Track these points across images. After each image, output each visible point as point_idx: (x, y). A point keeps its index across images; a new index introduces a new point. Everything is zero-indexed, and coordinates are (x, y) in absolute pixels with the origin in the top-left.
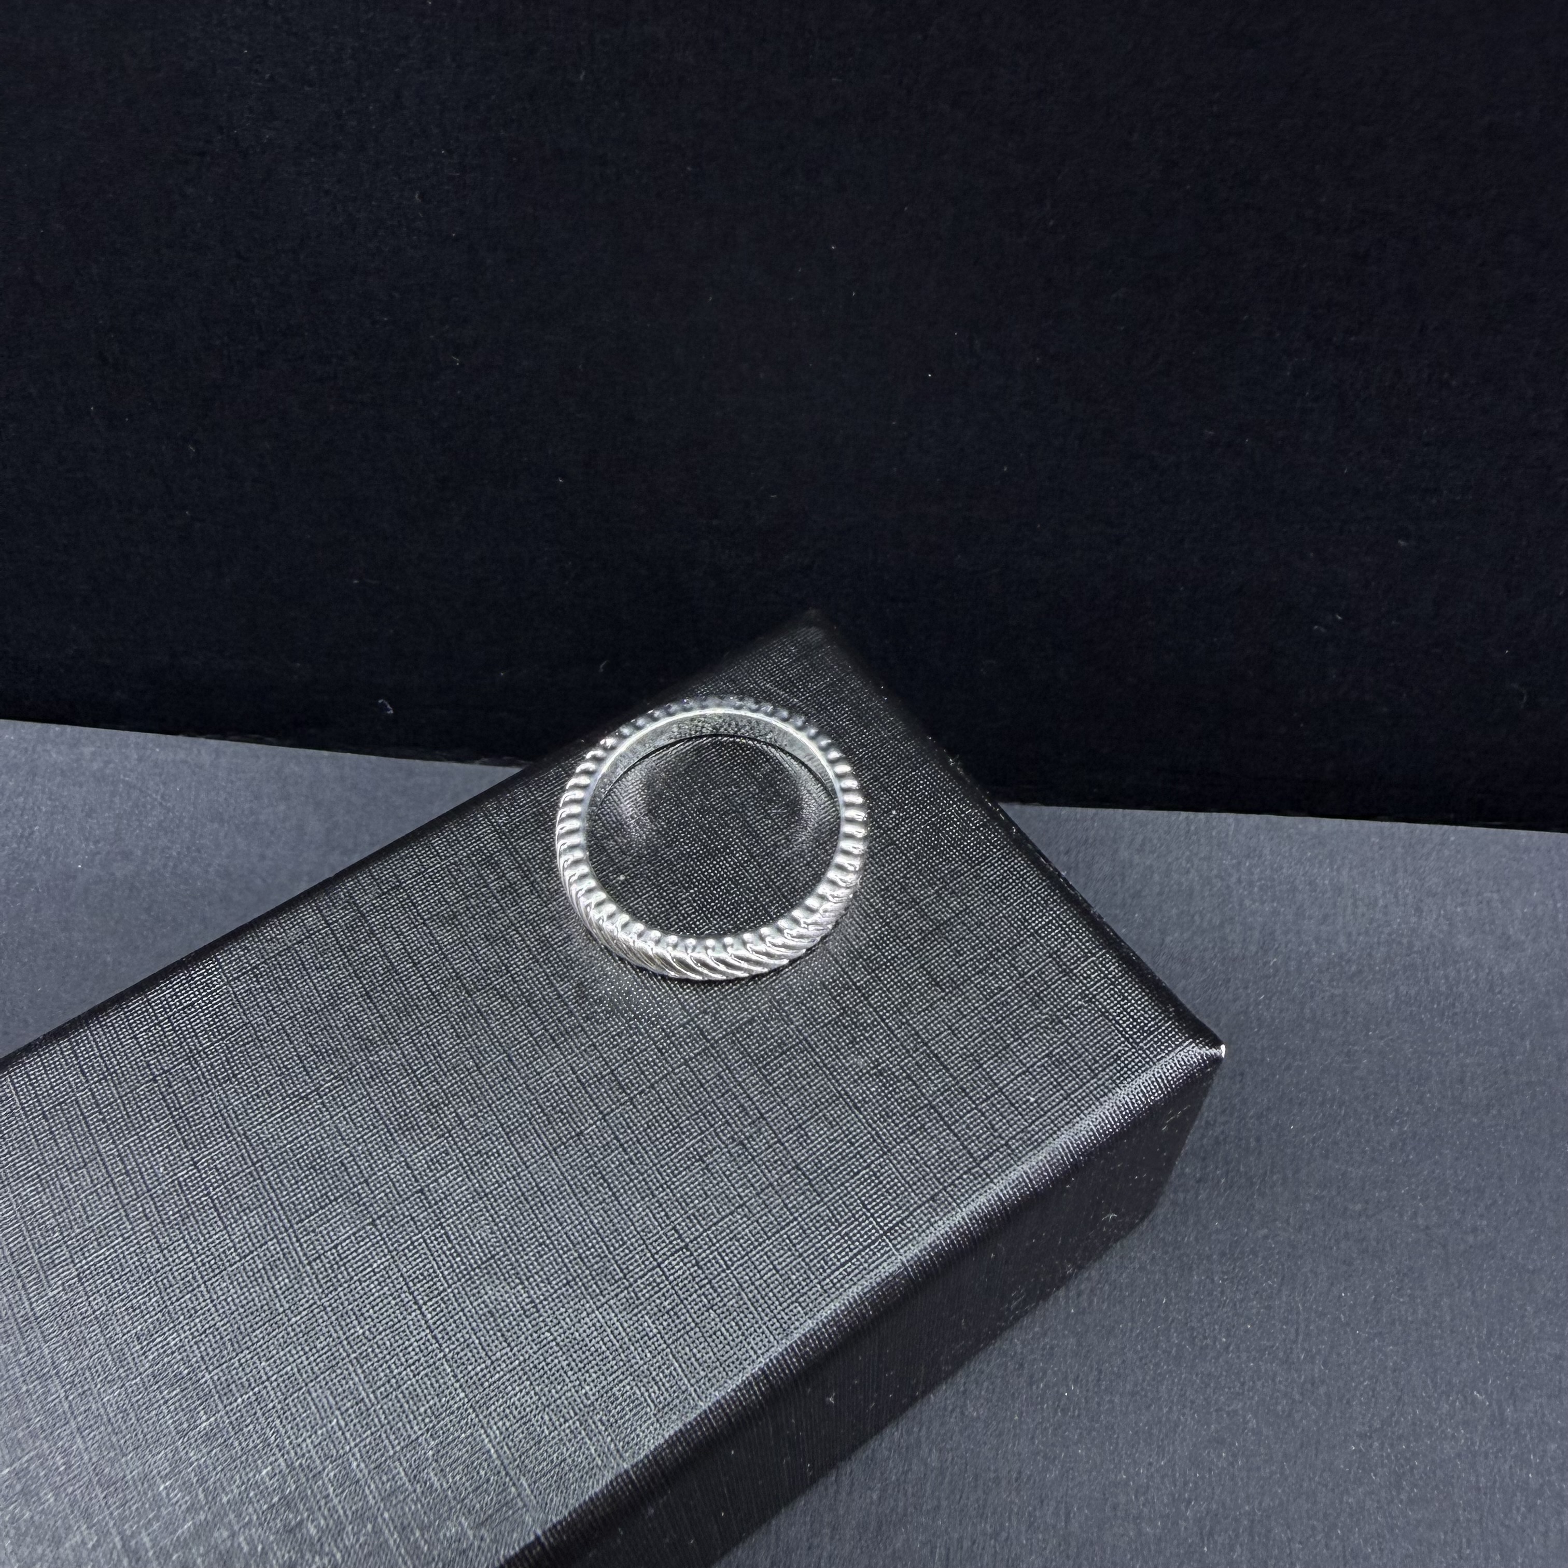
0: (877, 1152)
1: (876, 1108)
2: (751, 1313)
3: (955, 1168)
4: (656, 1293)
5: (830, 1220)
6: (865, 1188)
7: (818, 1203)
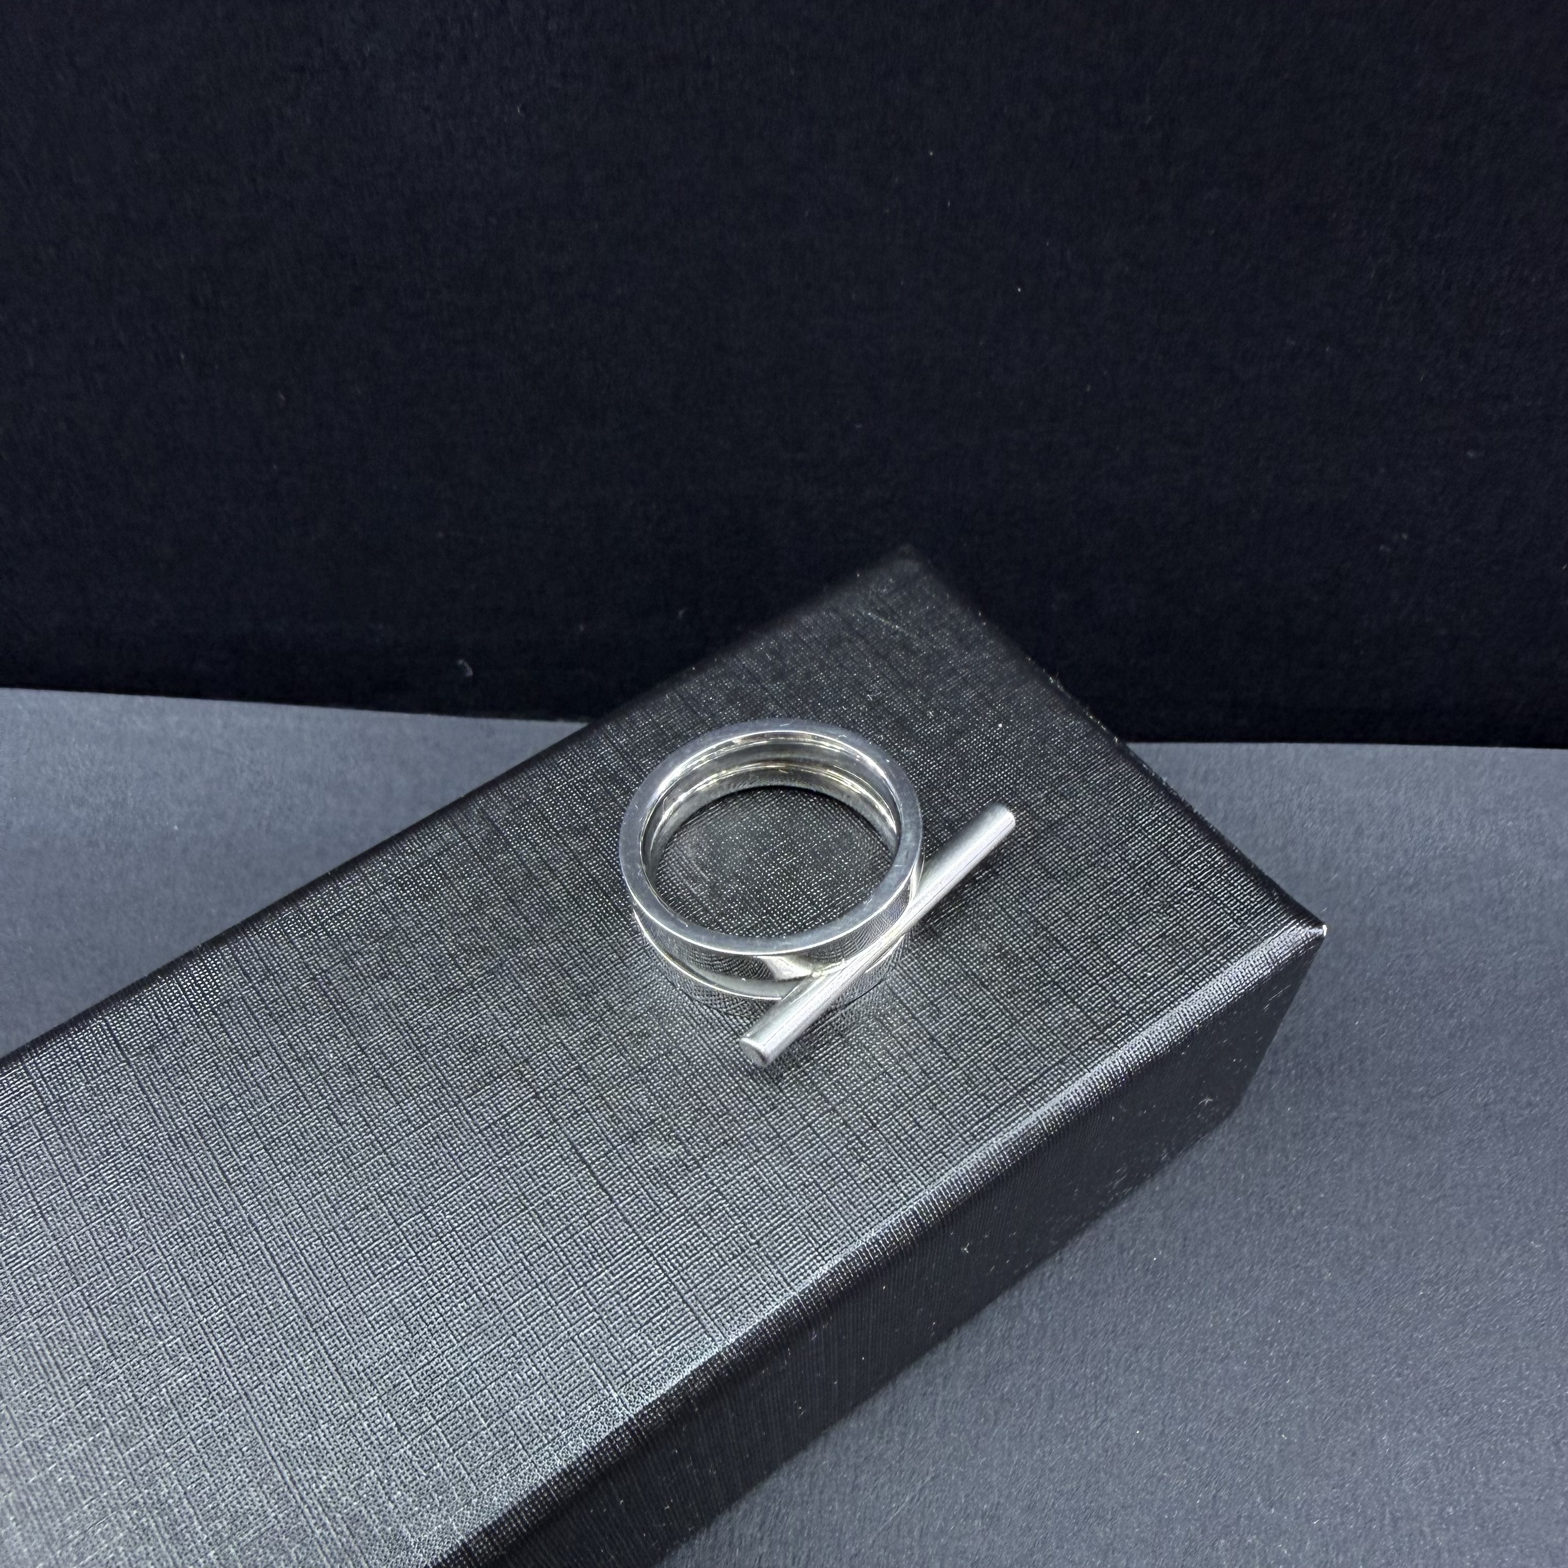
0: (1007, 1023)
1: (1003, 986)
2: (899, 1163)
3: (1080, 1035)
4: (808, 1149)
5: (966, 1083)
6: (997, 1054)
7: (954, 1068)
